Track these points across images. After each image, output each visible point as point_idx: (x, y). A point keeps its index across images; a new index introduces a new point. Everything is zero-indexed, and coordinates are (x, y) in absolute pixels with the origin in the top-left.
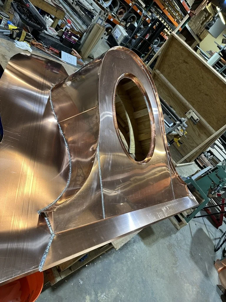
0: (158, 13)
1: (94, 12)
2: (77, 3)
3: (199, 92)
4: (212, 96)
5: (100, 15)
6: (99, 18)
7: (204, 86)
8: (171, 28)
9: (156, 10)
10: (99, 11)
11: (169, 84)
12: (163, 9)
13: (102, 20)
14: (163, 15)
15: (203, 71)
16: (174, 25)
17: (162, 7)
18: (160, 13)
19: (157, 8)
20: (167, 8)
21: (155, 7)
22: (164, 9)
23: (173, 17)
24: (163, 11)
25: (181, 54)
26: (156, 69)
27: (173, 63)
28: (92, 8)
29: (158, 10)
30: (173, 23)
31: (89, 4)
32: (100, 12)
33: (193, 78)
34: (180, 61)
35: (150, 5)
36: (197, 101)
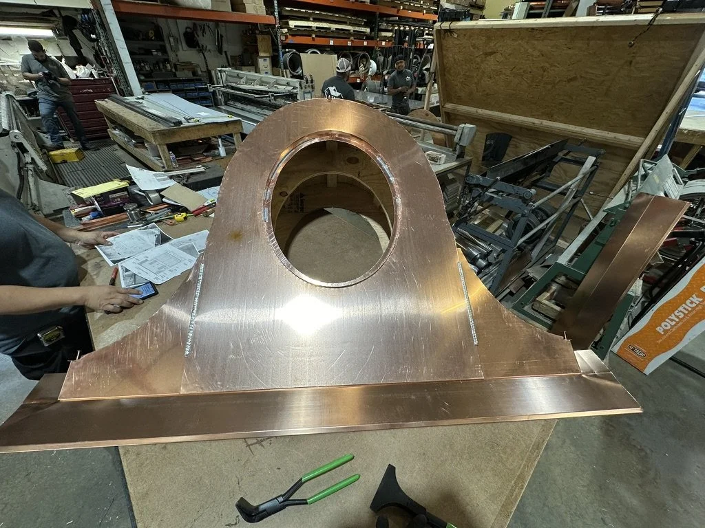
0: (393, 23)
1: (295, 91)
2: (274, 96)
3: (549, 87)
4: (587, 72)
5: (302, 88)
6: (304, 93)
7: (555, 66)
8: (429, 28)
9: (388, 22)
10: (298, 85)
11: (480, 111)
12: (398, 13)
13: (309, 93)
14: (403, 20)
15: (536, 42)
16: (428, 20)
17: (393, 11)
18: (396, 21)
19: (388, 19)
20: (402, 7)
21: (385, 19)
22: (398, 11)
23: (418, 11)
24: (399, 15)
25: (472, 46)
26: (445, 104)
27: (467, 74)
28: (290, 88)
29: (391, 19)
30: (424, 20)
31: (285, 87)
32: (300, 85)
33: (521, 71)
34: (478, 60)
35: (374, 23)
36: (555, 107)
